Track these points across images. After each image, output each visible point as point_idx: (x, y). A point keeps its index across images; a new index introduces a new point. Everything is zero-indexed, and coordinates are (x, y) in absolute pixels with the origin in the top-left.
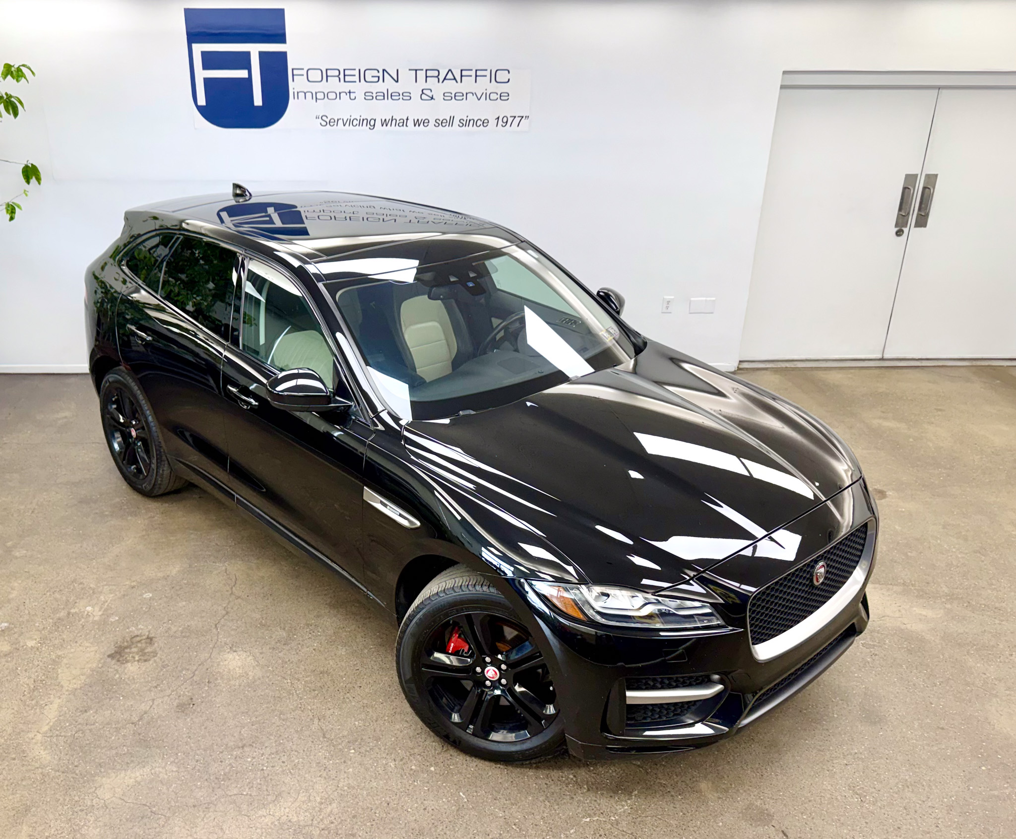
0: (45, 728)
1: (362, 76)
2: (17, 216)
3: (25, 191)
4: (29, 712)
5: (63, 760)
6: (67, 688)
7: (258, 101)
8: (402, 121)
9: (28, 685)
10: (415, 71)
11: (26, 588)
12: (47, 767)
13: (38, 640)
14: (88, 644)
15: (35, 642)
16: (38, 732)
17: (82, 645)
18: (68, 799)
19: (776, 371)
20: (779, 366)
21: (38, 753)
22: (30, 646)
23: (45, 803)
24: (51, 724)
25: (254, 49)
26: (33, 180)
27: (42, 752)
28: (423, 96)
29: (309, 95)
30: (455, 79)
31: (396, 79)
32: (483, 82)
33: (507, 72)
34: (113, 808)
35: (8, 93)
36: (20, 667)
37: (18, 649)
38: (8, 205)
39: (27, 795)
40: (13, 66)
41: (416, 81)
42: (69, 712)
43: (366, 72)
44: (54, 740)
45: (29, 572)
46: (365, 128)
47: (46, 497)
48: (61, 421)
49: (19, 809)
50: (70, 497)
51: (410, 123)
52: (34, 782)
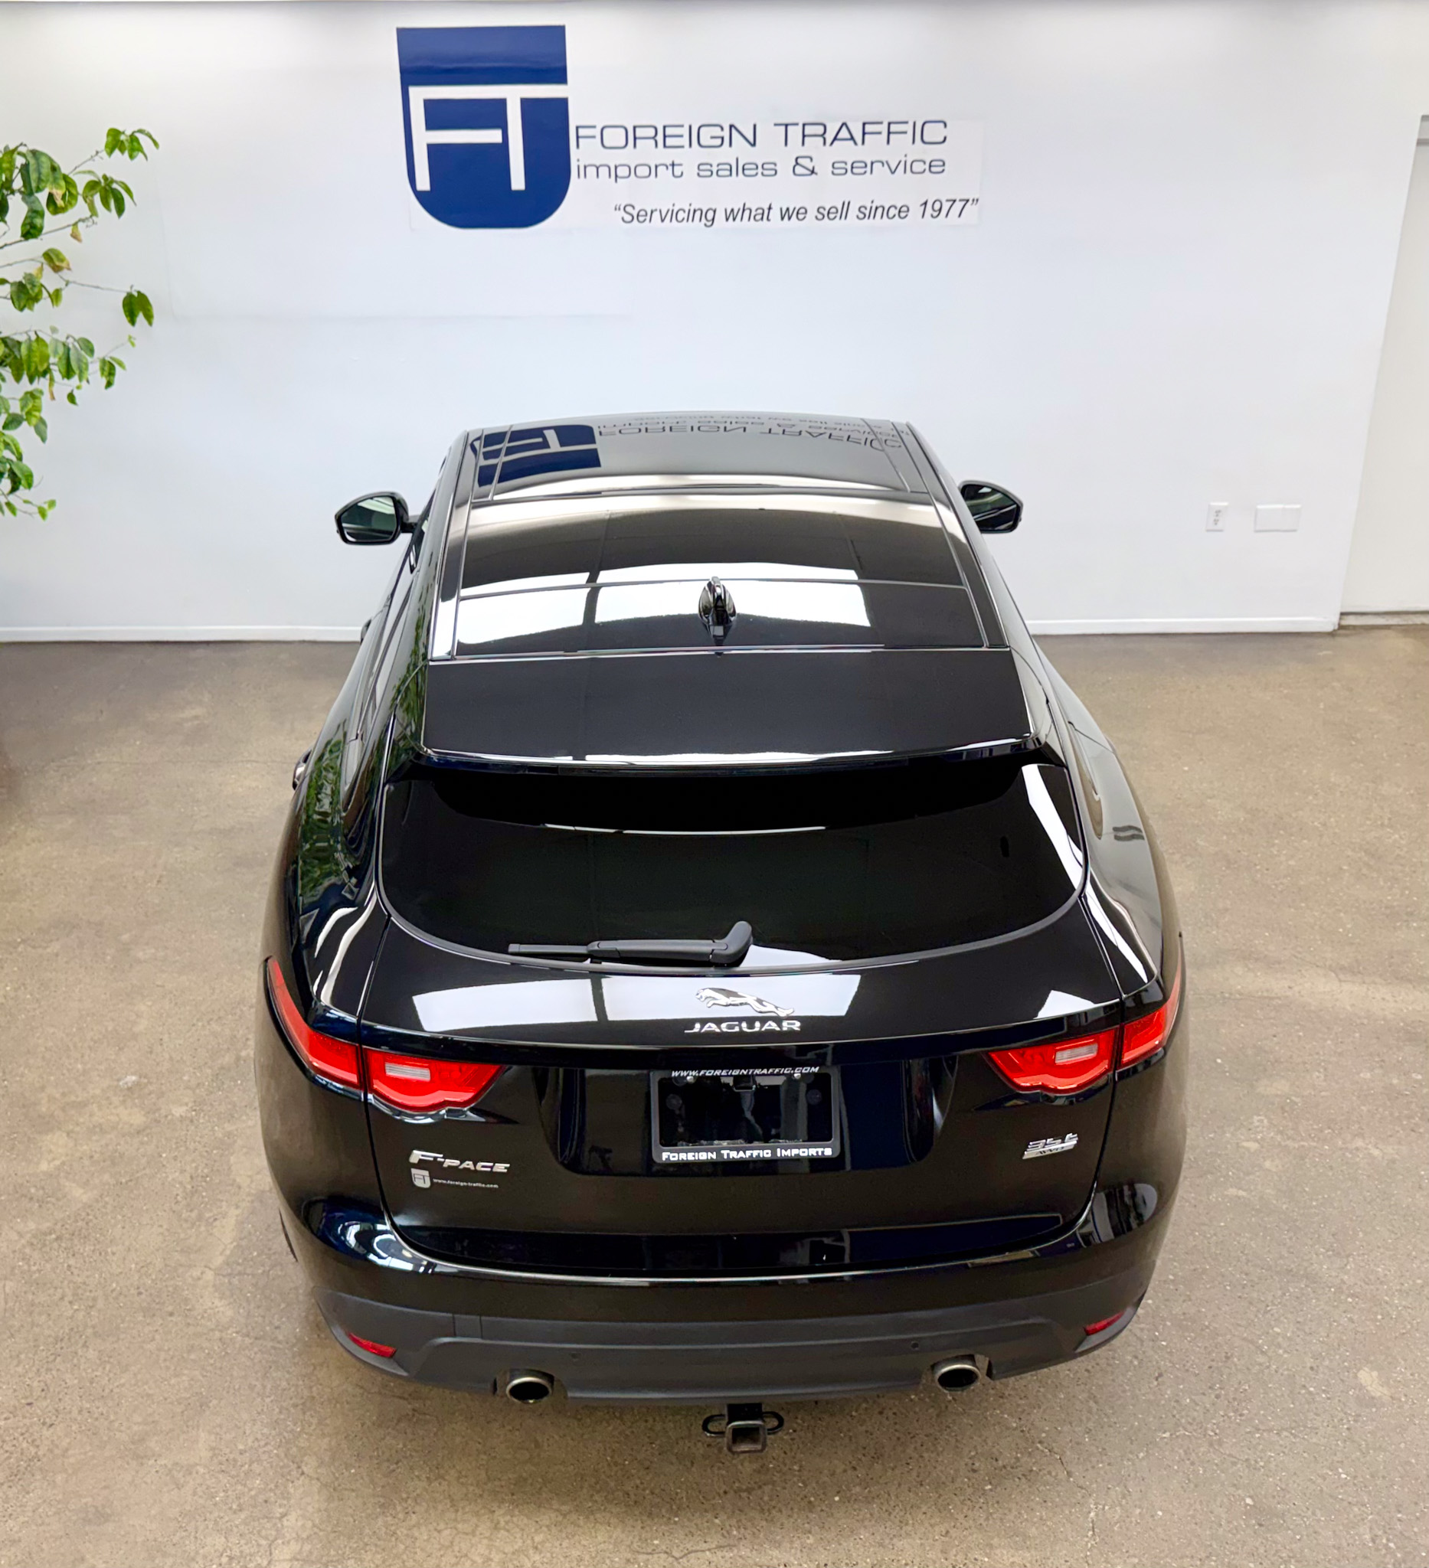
0: (219, 1261)
1: (694, 136)
2: (117, 379)
3: (130, 338)
4: (189, 1231)
5: (254, 1316)
6: (247, 1190)
7: (518, 182)
8: (760, 211)
9: (181, 1183)
10: (783, 128)
11: (161, 1016)
12: (228, 1329)
13: (190, 1105)
15: (184, 1108)
16: (207, 1267)
18: (269, 1386)
19: (1406, 630)
20: (1410, 622)
21: (210, 1304)
22: (178, 1115)
23: (232, 1391)
24: (228, 1252)
25: (514, 95)
26: (140, 318)
27: (217, 1302)
28: (797, 167)
29: (603, 171)
30: (852, 138)
31: (752, 141)
32: (901, 143)
33: (942, 125)
34: (348, 1403)
35: (108, 175)
36: (165, 1152)
37: (159, 1122)
38: (104, 362)
39: (201, 1378)
40: (123, 133)
41: (786, 144)
42: (256, 1232)
43: (702, 130)
44: (235, 1281)
45: (163, 986)
46: (698, 224)
47: (178, 856)
48: (190, 724)
49: (190, 1401)
50: (220, 855)
51: (775, 214)
52: (209, 1354)
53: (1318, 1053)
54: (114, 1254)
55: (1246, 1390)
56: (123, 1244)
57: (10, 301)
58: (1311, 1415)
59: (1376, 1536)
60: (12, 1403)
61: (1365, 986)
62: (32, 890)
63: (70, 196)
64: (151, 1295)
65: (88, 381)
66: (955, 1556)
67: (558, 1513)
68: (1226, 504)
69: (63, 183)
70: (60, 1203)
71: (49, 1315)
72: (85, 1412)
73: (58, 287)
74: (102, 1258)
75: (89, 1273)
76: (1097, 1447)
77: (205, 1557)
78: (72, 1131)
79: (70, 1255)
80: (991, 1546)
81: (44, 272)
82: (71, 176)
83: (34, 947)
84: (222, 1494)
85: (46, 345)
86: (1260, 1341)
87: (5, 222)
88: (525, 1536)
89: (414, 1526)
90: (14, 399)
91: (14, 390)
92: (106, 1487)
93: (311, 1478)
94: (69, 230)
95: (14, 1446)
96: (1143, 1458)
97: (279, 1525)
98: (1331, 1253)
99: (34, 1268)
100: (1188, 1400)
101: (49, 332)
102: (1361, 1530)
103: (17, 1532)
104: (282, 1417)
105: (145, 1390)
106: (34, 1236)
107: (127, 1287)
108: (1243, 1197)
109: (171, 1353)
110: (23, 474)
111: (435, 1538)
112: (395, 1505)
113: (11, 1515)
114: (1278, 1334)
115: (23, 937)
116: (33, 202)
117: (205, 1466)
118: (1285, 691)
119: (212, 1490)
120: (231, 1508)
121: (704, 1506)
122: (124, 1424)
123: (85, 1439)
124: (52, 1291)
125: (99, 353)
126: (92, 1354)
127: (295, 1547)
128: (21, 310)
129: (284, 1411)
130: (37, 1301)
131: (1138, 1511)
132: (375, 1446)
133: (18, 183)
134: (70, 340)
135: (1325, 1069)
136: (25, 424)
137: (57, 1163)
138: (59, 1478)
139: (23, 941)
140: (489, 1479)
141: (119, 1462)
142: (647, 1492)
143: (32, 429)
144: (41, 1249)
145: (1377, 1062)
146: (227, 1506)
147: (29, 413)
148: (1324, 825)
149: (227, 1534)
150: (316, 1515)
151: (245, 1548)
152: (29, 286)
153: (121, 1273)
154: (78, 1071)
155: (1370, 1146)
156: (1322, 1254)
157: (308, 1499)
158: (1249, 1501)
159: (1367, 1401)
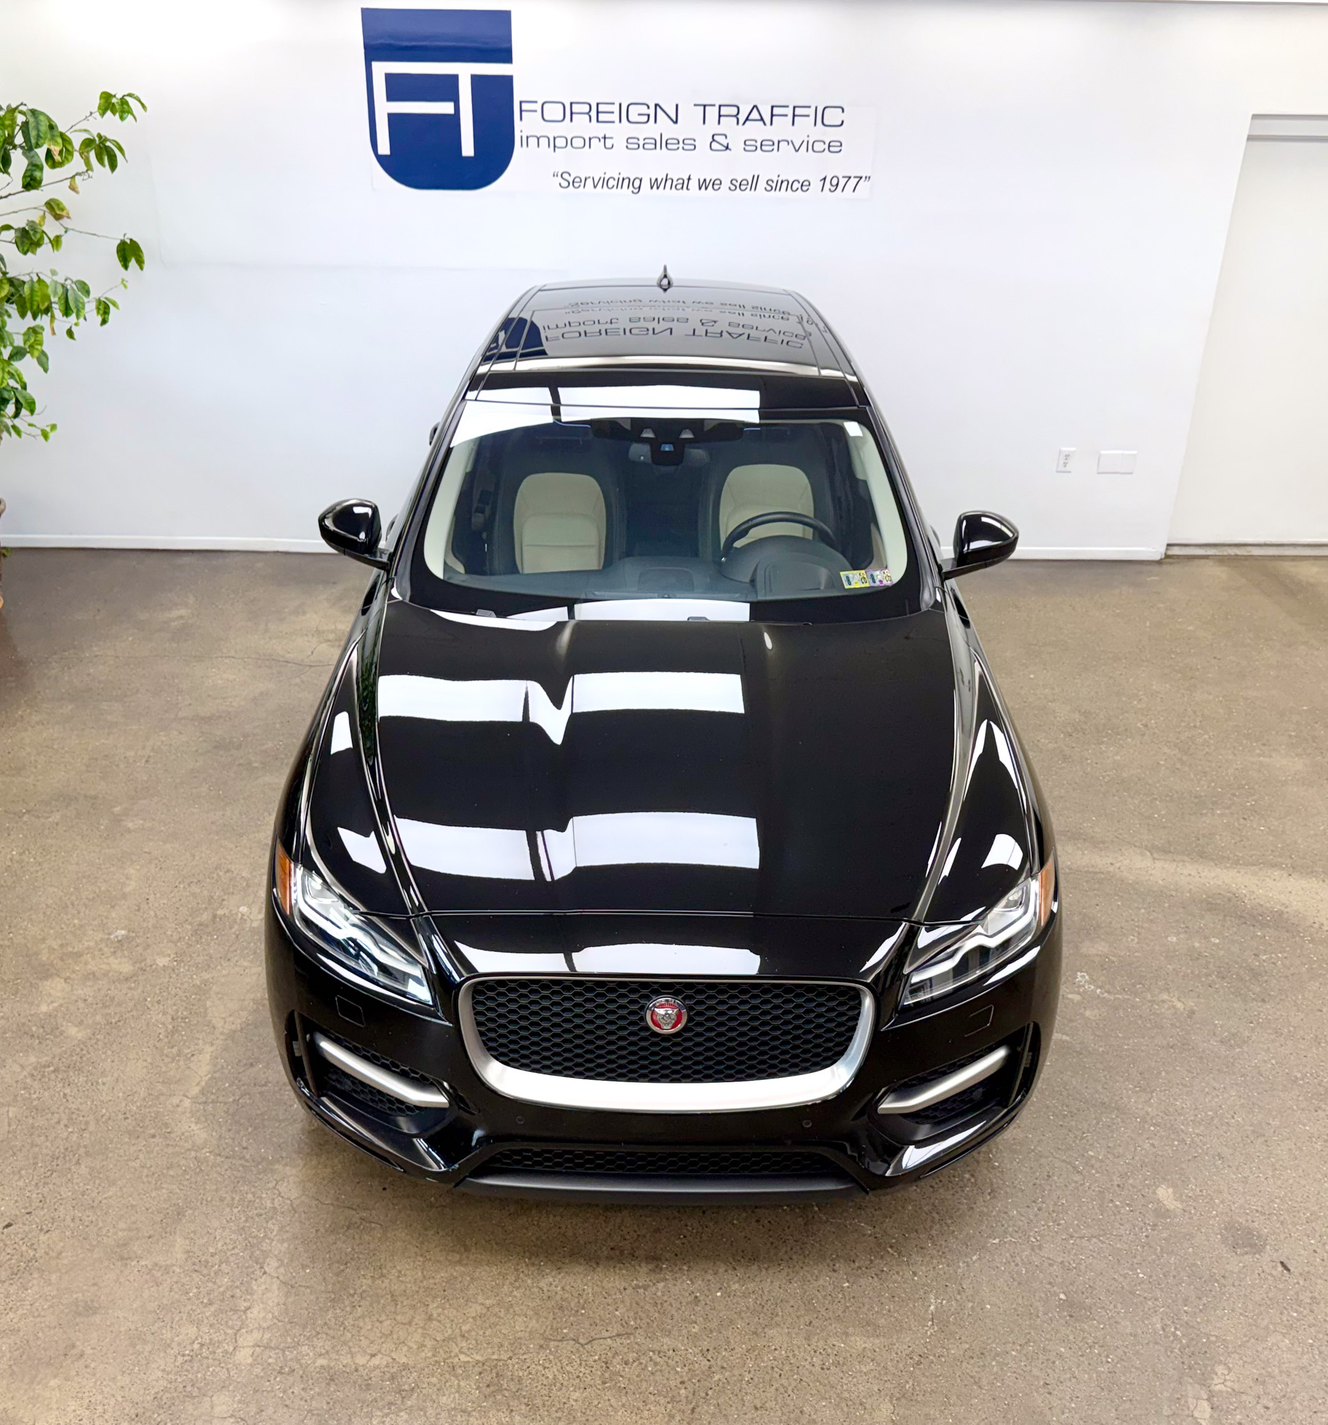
0: (195, 1091)
1: (624, 113)
2: (111, 317)
3: (123, 280)
4: (170, 1065)
5: (225, 1138)
6: (221, 1030)
7: (468, 149)
8: (681, 181)
9: (163, 1024)
10: (702, 108)
11: (148, 879)
12: (202, 1149)
13: (172, 956)
14: (246, 964)
15: (168, 959)
16: (185, 1096)
17: (238, 964)
18: (237, 1198)
19: (1221, 560)
20: (1225, 553)
21: (187, 1128)
22: (161, 965)
23: (204, 1202)
24: (203, 1083)
25: (465, 72)
26: (133, 263)
27: (193, 1126)
28: (714, 144)
29: (544, 141)
30: (762, 119)
31: (674, 119)
32: (805, 124)
33: (841, 110)
34: (305, 1213)
35: (102, 134)
36: (149, 997)
37: (145, 970)
38: (99, 302)
39: (178, 1191)
40: (115, 96)
41: (704, 122)
42: (228, 1065)
43: (631, 107)
44: (210, 1108)
45: (149, 853)
46: (626, 192)
47: (164, 739)
48: (176, 623)
49: (168, 1211)
50: (201, 739)
51: (694, 184)
52: (185, 1170)
53: (1133, 920)
54: (104, 1084)
55: (1063, 1204)
56: (112, 1076)
57: (15, 245)
58: (1117, 1225)
59: (1165, 1325)
60: (13, 1212)
61: (1175, 864)
62: (36, 767)
63: (67, 152)
64: (136, 1119)
65: (85, 319)
66: (817, 1342)
67: (483, 1307)
68: (1074, 449)
69: (60, 140)
70: (58, 1040)
71: (47, 1136)
72: (77, 1220)
73: (58, 234)
74: (94, 1088)
75: (82, 1101)
76: (938, 1251)
77: (179, 1344)
78: (69, 978)
79: (66, 1085)
80: (847, 1334)
81: (46, 220)
82: (68, 134)
83: (38, 817)
84: (195, 1290)
85: (47, 286)
86: (1077, 1163)
87: (9, 174)
88: (454, 1326)
89: (359, 1318)
90: (18, 333)
91: (17, 325)
92: (94, 1285)
93: (272, 1277)
94: (68, 182)
95: (15, 1249)
96: (976, 1260)
97: (244, 1317)
98: (1138, 1089)
99: (34, 1096)
100: (1015, 1212)
101: (50, 275)
102: (1154, 1320)
103: (16, 1323)
104: (248, 1224)
105: (129, 1201)
106: (35, 1069)
107: (115, 1112)
108: (1067, 1042)
109: (152, 1169)
110: (26, 400)
111: (377, 1328)
112: (343, 1300)
113: (11, 1308)
114: (1092, 1157)
115: (28, 808)
116: (33, 157)
117: (180, 1267)
118: (1118, 611)
119: (187, 1287)
120: (202, 1302)
121: (606, 1300)
122: (111, 1231)
123: (76, 1244)
124: (49, 1116)
125: (94, 294)
126: (83, 1170)
127: (256, 1335)
128: (25, 253)
129: (250, 1220)
130: (36, 1125)
131: (970, 1304)
132: (328, 1250)
133: (19, 139)
134: (69, 282)
135: (1139, 934)
136: (28, 355)
137: (55, 1005)
138: (54, 1277)
139: (28, 812)
140: (424, 1277)
141: (106, 1263)
142: (559, 1288)
143: (35, 361)
144: (40, 1080)
145: (1182, 928)
146: (199, 1301)
147: (31, 346)
148: (1146, 726)
149: (199, 1324)
150: (275, 1308)
151: (214, 1336)
152: (31, 233)
153: (110, 1101)
154: (74, 926)
155: (1173, 999)
156: (1130, 1089)
157: (269, 1295)
158: (1062, 1296)
159: (1162, 1213)
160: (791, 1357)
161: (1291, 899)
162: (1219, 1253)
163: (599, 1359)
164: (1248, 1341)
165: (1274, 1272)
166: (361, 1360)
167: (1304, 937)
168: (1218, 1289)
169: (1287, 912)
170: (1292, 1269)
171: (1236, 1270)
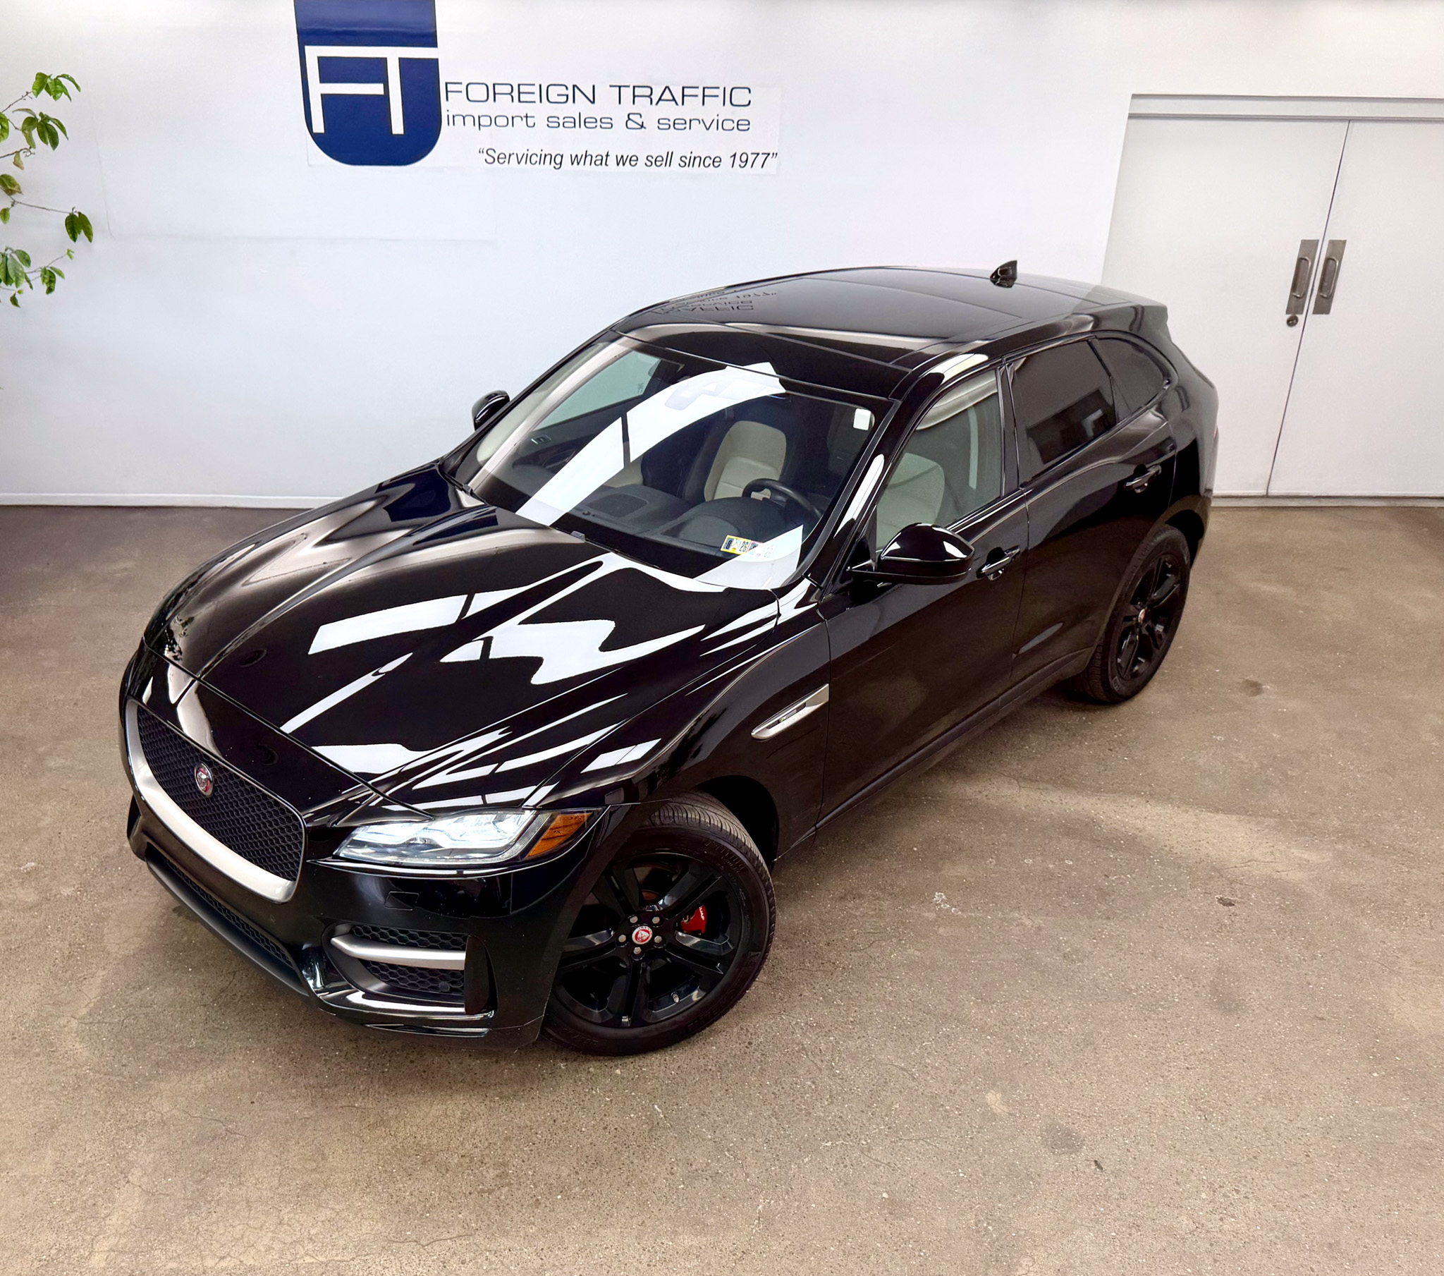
0: (84, 1011)
1: (543, 94)
2: (57, 286)
3: (69, 250)
4: (62, 989)
5: (106, 1056)
6: (115, 954)
7: (398, 127)
8: (599, 158)
9: (61, 949)
10: (618, 88)
11: (63, 812)
12: (83, 1066)
13: (76, 887)
15: (72, 888)
16: (72, 1016)
17: (139, 893)
18: (111, 1112)
21: (71, 1047)
22: (66, 894)
23: (79, 1117)
24: (92, 1004)
25: (393, 55)
26: (82, 236)
27: (77, 1045)
28: (629, 122)
29: (469, 120)
30: (674, 99)
31: (592, 100)
32: (715, 104)
33: (747, 91)
34: (174, 1125)
35: (44, 113)
36: (50, 924)
37: (49, 899)
38: (45, 271)
39: (55, 1105)
40: (48, 76)
41: (620, 102)
43: (550, 88)
44: (94, 1027)
45: (67, 790)
46: (548, 167)
48: (120, 575)
49: (43, 1124)
51: (612, 160)
52: (64, 1087)
53: (993, 844)
55: (896, 1108)
58: (944, 1127)
63: (3, 130)
64: (23, 1039)
66: (647, 1241)
67: (333, 1211)
73: (6, 207)
76: (775, 1155)
77: (37, 1250)
80: (676, 1232)
82: (6, 113)
84: (59, 1199)
88: (303, 1229)
89: (214, 1223)
93: (135, 1185)
94: (11, 158)
96: (808, 1162)
97: (103, 1223)
98: (980, 1000)
100: (850, 1116)
104: (118, 1136)
109: (33, 1086)
111: (230, 1232)
112: (200, 1205)
114: (929, 1064)
117: (48, 1177)
119: (52, 1195)
120: (65, 1210)
121: (451, 1204)
127: (113, 1241)
131: (797, 1203)
132: (191, 1159)
134: (7, 251)
135: (998, 856)
140: (281, 1183)
145: (1040, 851)
146: (62, 1208)
149: (59, 1230)
150: (134, 1215)
155: (1023, 917)
156: (972, 1000)
157: (130, 1203)
158: (885, 1195)
159: (989, 1116)
160: (621, 1255)
161: (1146, 823)
162: (1038, 1153)
163: (438, 1259)
164: (1054, 1235)
165: (1087, 1171)
166: (210, 1263)
167: (1153, 859)
168: (1033, 1187)
169: (1141, 836)
170: (1104, 1167)
171: (1051, 1169)
